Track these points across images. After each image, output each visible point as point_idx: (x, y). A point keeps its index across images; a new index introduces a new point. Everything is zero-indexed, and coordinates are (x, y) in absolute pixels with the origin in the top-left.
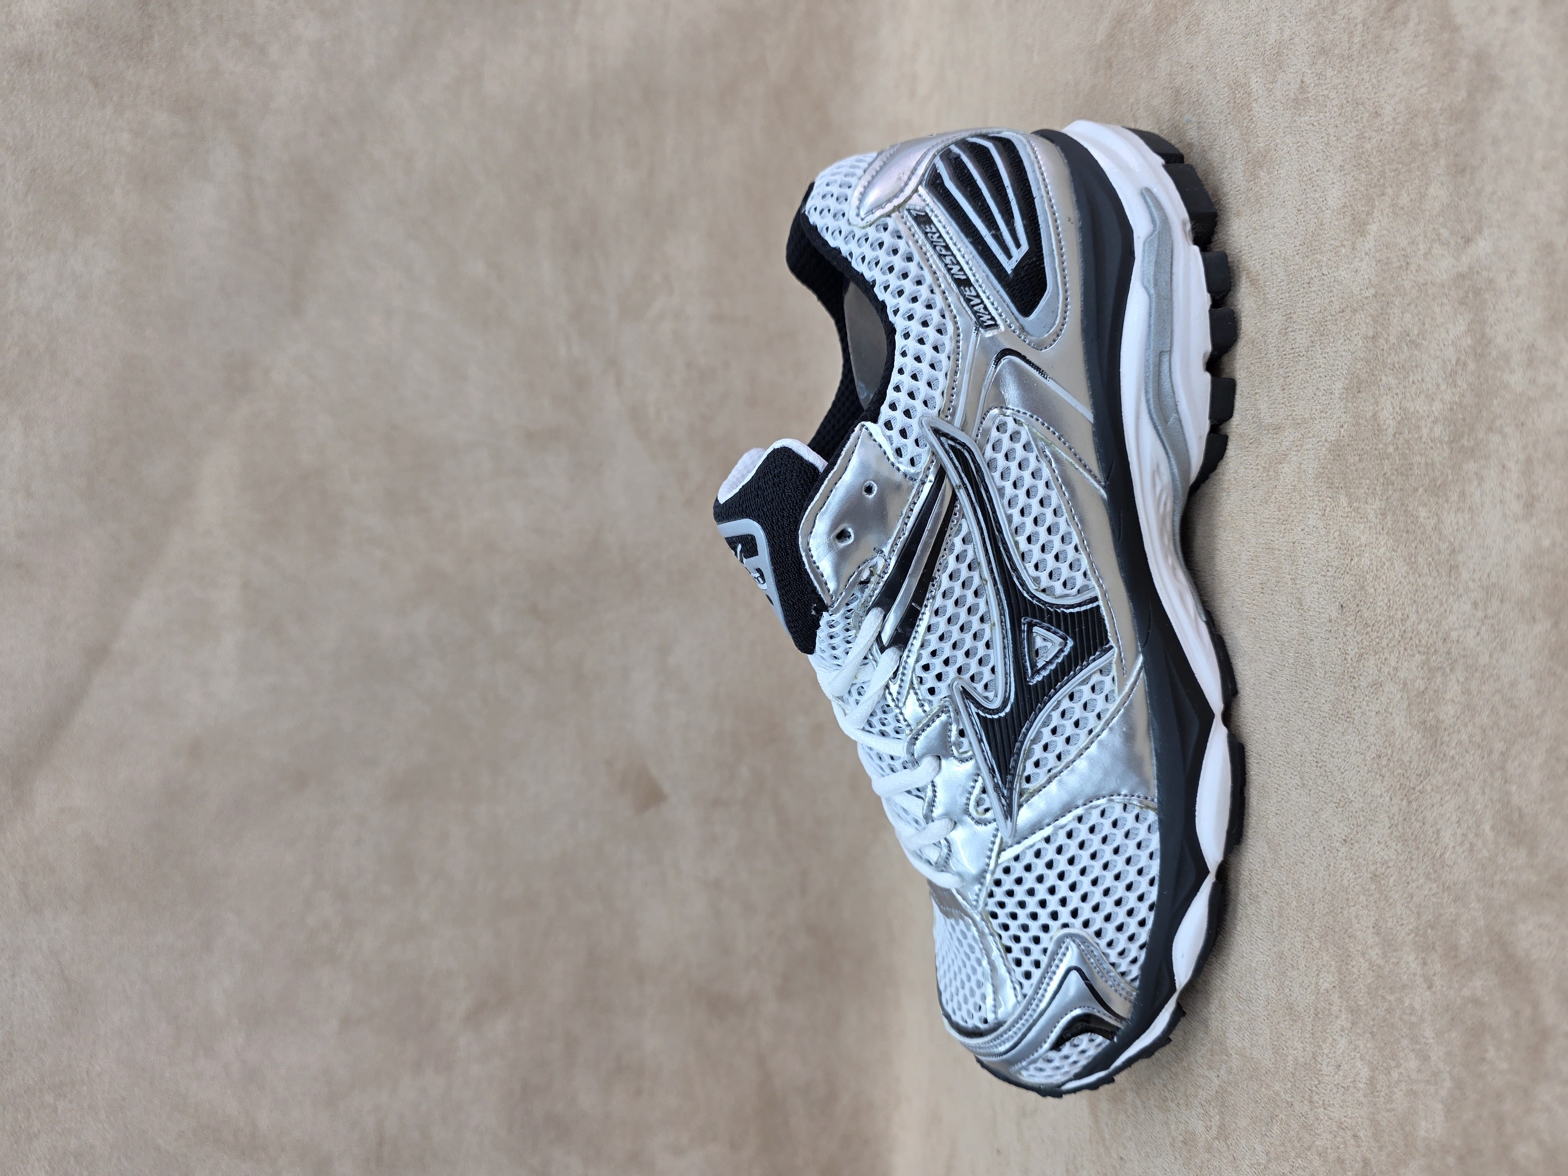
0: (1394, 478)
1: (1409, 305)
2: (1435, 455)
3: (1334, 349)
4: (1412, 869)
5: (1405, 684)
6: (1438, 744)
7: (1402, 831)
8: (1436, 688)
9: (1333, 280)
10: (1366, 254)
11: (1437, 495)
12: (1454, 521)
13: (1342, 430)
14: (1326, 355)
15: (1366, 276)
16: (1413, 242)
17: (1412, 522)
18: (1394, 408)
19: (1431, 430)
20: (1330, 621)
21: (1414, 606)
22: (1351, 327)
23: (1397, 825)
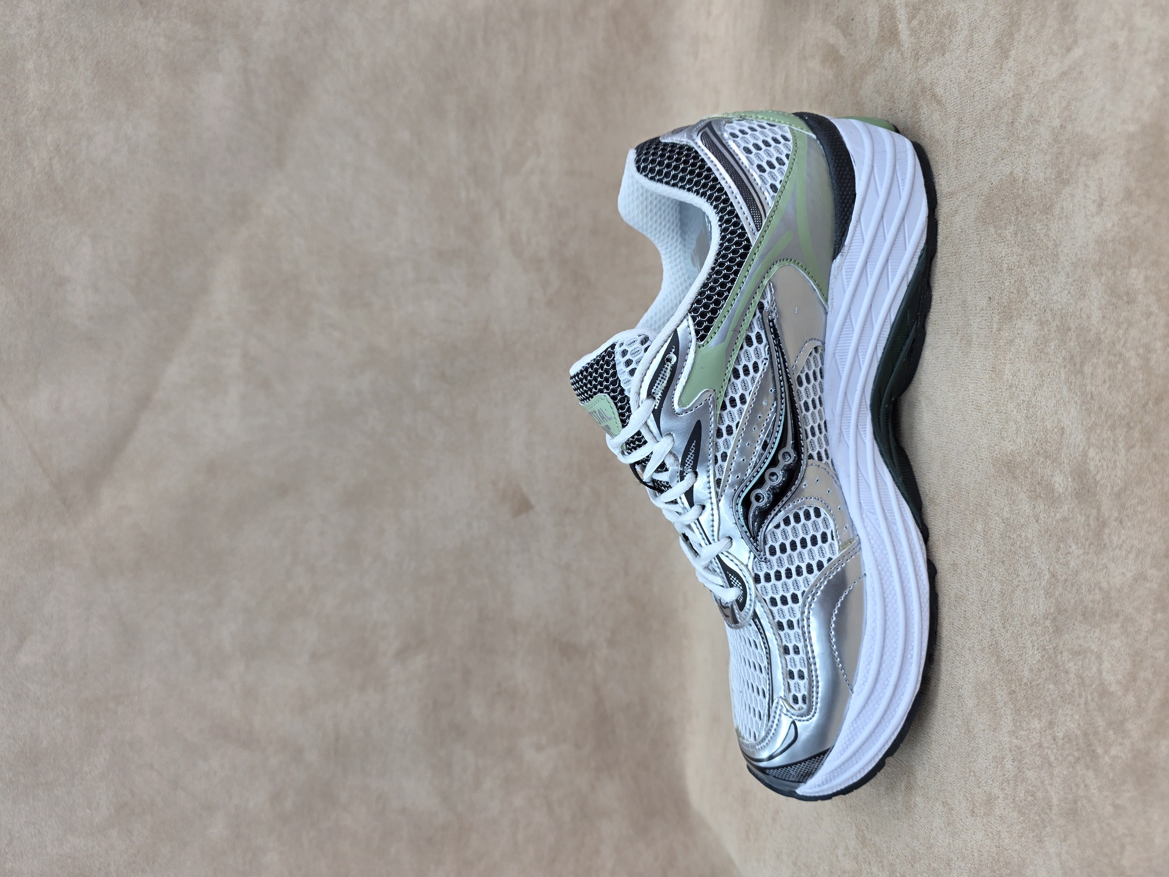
2: (1047, 188)
3: (989, 135)
9: (988, 91)
10: (1009, 70)
11: (1047, 214)
12: (1057, 227)
14: (983, 140)
15: (1008, 85)
17: (1032, 234)
22: (999, 118)
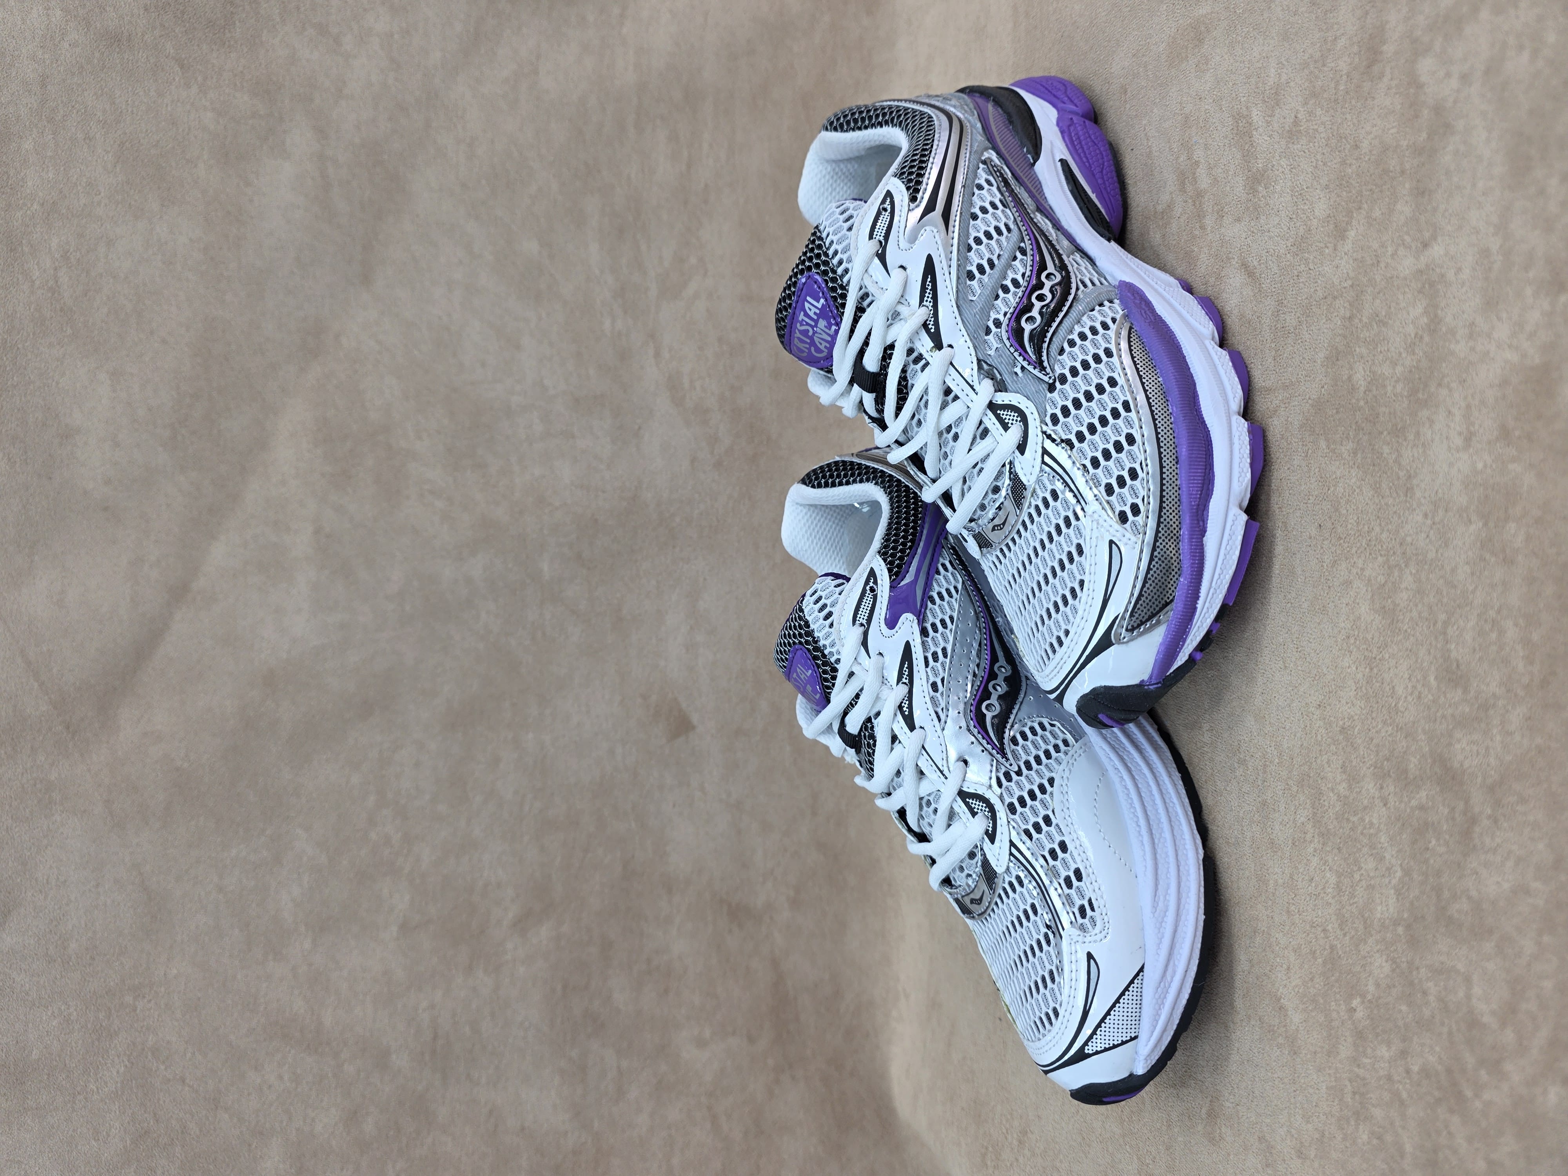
0: (1364, 425)
1: (1379, 293)
2: (1397, 406)
3: (1318, 327)
4: (1373, 719)
5: (1369, 580)
6: (1395, 622)
7: (1365, 692)
8: (1394, 580)
9: (1318, 273)
10: (1345, 254)
11: (1398, 436)
12: (1410, 454)
13: (1323, 390)
15: (1345, 271)
16: (1383, 246)
17: (1377, 458)
18: (1365, 372)
19: (1394, 387)
20: (1310, 538)
21: (1378, 521)
22: (1332, 310)
23: (1361, 688)
